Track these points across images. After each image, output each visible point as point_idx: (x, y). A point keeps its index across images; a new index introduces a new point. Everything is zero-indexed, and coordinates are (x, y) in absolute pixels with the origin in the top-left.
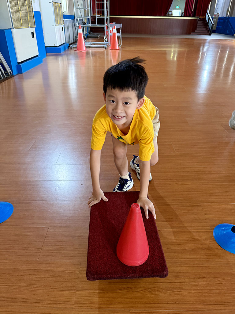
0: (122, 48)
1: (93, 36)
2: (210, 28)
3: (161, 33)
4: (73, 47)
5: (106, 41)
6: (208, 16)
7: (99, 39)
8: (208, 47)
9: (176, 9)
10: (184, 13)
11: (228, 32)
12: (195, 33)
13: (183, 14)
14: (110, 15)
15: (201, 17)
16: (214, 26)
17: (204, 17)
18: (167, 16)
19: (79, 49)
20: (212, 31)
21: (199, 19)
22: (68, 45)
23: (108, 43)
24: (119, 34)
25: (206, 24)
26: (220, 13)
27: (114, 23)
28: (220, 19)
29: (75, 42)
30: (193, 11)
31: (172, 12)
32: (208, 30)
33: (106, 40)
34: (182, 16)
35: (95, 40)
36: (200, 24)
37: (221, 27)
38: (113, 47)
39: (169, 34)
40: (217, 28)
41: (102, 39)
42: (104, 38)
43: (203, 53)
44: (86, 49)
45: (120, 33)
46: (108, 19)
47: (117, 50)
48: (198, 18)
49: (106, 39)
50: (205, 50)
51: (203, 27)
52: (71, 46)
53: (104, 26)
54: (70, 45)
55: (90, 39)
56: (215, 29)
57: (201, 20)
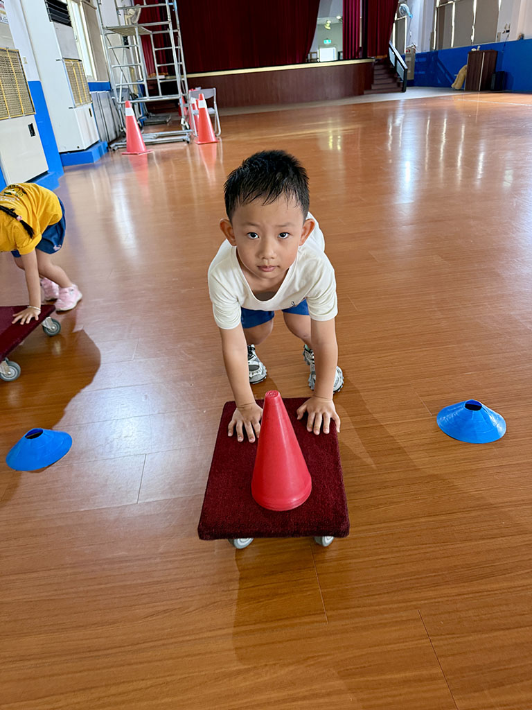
0: (222, 138)
1: (155, 121)
2: (402, 76)
3: (300, 100)
4: (116, 147)
5: (186, 128)
6: (394, 53)
7: (170, 126)
8: (403, 115)
9: (325, 46)
10: (344, 52)
11: (439, 82)
12: (372, 92)
13: (342, 54)
14: (187, 73)
15: (380, 57)
16: (409, 71)
17: (386, 56)
18: (308, 62)
19: (132, 149)
20: (406, 83)
21: (376, 60)
22: (107, 145)
23: (190, 130)
24: (211, 110)
25: (391, 70)
26: (416, 46)
27: (198, 89)
28: (418, 56)
29: (121, 136)
30: (361, 46)
31: (316, 53)
32: (398, 81)
33: (186, 126)
34: (339, 60)
35: (163, 129)
36: (379, 72)
37: (423, 73)
38: (204, 139)
39: (317, 100)
40: (415, 75)
41: (176, 125)
42: (182, 123)
43: (395, 129)
44: (146, 149)
45: (213, 108)
46: (184, 81)
47: (212, 143)
48: (374, 60)
49: (186, 124)
50: (398, 121)
51: (386, 76)
52: (112, 146)
53: (178, 97)
54: (110, 143)
55: (149, 127)
56: (413, 78)
57: (379, 62)
